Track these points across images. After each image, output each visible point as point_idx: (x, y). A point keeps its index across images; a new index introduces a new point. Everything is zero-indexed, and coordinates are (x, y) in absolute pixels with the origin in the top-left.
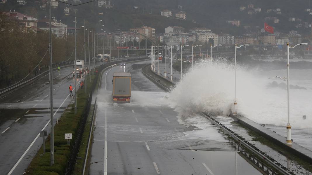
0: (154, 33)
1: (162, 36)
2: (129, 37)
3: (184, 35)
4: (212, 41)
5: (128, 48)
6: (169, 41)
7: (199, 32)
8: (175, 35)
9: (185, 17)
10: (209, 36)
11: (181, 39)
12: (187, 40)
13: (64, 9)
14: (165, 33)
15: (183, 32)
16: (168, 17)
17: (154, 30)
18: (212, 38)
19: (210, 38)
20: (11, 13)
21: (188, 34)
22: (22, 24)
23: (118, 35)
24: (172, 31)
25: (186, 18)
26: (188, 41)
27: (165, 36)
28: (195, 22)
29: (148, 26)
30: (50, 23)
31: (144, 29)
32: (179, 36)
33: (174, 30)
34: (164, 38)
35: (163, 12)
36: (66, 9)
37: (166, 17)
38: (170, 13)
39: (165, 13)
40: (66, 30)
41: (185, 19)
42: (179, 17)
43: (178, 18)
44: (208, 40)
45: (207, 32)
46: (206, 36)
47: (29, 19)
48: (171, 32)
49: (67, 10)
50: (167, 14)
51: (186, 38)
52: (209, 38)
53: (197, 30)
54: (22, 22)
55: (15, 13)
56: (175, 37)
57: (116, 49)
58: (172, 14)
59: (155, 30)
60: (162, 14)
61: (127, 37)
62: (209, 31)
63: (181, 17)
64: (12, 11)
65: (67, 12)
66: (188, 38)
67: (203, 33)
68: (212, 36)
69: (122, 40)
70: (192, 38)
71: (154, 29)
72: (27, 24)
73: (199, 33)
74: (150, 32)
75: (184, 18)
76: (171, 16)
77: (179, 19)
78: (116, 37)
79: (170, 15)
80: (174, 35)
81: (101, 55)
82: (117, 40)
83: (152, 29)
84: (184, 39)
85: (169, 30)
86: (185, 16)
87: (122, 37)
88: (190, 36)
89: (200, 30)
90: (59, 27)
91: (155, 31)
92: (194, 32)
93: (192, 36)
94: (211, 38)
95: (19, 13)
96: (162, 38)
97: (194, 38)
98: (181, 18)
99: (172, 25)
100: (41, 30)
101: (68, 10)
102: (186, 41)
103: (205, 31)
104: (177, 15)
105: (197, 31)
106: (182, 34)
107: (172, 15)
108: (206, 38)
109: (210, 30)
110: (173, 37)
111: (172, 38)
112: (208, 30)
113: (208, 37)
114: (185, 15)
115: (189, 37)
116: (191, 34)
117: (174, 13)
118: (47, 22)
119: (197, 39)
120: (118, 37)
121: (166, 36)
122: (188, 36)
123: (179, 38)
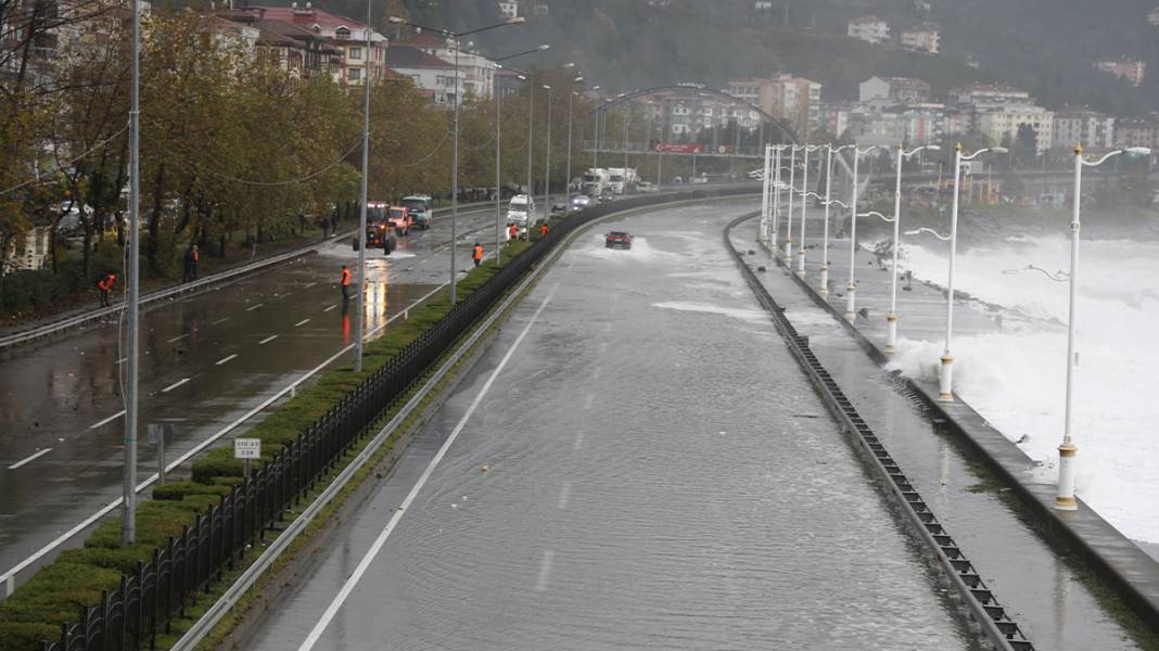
0: (817, 98)
1: (845, 113)
2: (724, 110)
3: (926, 109)
4: (1027, 133)
5: (696, 151)
6: (870, 130)
7: (983, 99)
8: (895, 108)
9: (935, 44)
10: (1019, 117)
11: (913, 125)
12: (938, 128)
13: (502, 5)
14: (857, 98)
15: (924, 99)
16: (875, 44)
17: (815, 90)
18: (1030, 125)
19: (1023, 124)
20: (298, 12)
21: (941, 106)
22: (327, 52)
23: (687, 104)
24: (885, 94)
25: (938, 49)
26: (939, 132)
27: (854, 111)
28: (975, 65)
29: (798, 72)
30: (434, 52)
31: (778, 85)
32: (906, 113)
33: (894, 91)
34: (854, 119)
35: (857, 24)
36: (508, 6)
37: (867, 42)
38: (883, 28)
39: (863, 27)
40: (489, 78)
41: (934, 50)
42: (912, 43)
43: (910, 47)
44: (1014, 131)
45: (1013, 100)
46: (1010, 116)
47: (358, 35)
48: (878, 97)
49: (512, 8)
50: (874, 31)
51: (934, 122)
52: (1020, 122)
53: (976, 93)
54: (332, 47)
55: (310, 12)
56: (894, 116)
57: (652, 153)
58: (887, 33)
59: (822, 89)
60: (851, 33)
61: (717, 111)
62: (1020, 99)
63: (919, 44)
64: (301, 6)
65: (511, 14)
66: (942, 119)
67: (999, 105)
68: (1029, 117)
69: (699, 121)
70: (958, 121)
71: (818, 86)
72: (348, 51)
73: (983, 102)
74: (804, 94)
75: (931, 46)
76: (884, 40)
77: (913, 50)
78: (677, 111)
79: (881, 35)
80: (890, 110)
81: (599, 172)
82: (680, 119)
83: (807, 85)
84: (926, 124)
85: (874, 89)
86: (938, 41)
87: (700, 112)
88: (948, 113)
89: (988, 94)
90: (467, 67)
91: (819, 93)
92: (964, 98)
93: (956, 113)
94: (1027, 122)
95: (324, 14)
96: (845, 119)
97: (965, 120)
98: (919, 49)
99: (885, 73)
100: (402, 76)
101: (515, 7)
102: (934, 130)
103: (1007, 98)
104: (906, 35)
105: (976, 97)
106: (918, 105)
107: (887, 36)
108: (1010, 125)
109: (1025, 95)
110: (885, 115)
111: (880, 119)
112: (1017, 95)
113: (1016, 121)
114: (935, 37)
115: (946, 119)
116: (954, 109)
117: (895, 30)
118: (423, 50)
119: (974, 125)
120: (685, 111)
121: (858, 110)
122: (940, 115)
123: (908, 119)
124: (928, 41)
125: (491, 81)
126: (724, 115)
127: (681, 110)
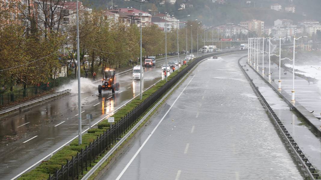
0: (263, 25)
1: (271, 29)
2: (239, 30)
3: (292, 27)
4: (319, 32)
5: (231, 40)
6: (277, 33)
7: (307, 24)
8: (284, 27)
9: (294, 10)
10: (317, 28)
11: (289, 31)
12: (295, 32)
13: (181, 5)
14: (274, 25)
15: (291, 25)
16: (278, 11)
17: (263, 23)
18: (320, 30)
19: (318, 30)
20: (129, 9)
21: (296, 26)
22: (136, 19)
23: (228, 28)
24: (281, 24)
25: (294, 11)
26: (296, 33)
27: (273, 28)
28: (305, 15)
29: (258, 19)
30: (163, 18)
31: (253, 22)
32: (287, 28)
33: (283, 23)
34: (273, 30)
35: (273, 6)
36: (183, 5)
37: (276, 10)
38: (280, 7)
39: (274, 7)
40: (178, 24)
41: (294, 12)
42: (288, 10)
43: (288, 11)
44: (315, 32)
45: (315, 24)
46: (314, 28)
47: (144, 14)
48: (279, 24)
49: (184, 6)
50: (278, 8)
51: (294, 30)
52: (317, 29)
53: (305, 22)
54: (137, 18)
55: (132, 9)
56: (284, 29)
57: (220, 41)
58: (281, 8)
59: (264, 23)
60: (272, 8)
61: (237, 30)
62: (317, 23)
63: (290, 10)
64: (130, 8)
65: (184, 7)
66: (296, 29)
67: (310, 25)
68: (319, 28)
69: (233, 33)
70: (301, 30)
71: (263, 22)
72: (142, 19)
73: (307, 25)
74: (260, 24)
75: (293, 11)
76: (280, 10)
77: (288, 12)
78: (227, 30)
79: (280, 9)
80: (282, 28)
81: (206, 47)
82: (228, 32)
83: (261, 22)
84: (292, 31)
85: (278, 22)
86: (295, 9)
87: (233, 30)
88: (298, 28)
89: (308, 22)
90: (172, 21)
91: (264, 24)
92: (302, 24)
93: (300, 28)
94: (319, 29)
95: (136, 10)
96: (271, 30)
97: (302, 29)
98: (290, 12)
99: (281, 18)
100: (155, 24)
101: (184, 5)
102: (294, 32)
103: (313, 23)
104: (286, 8)
105: (305, 23)
106: (290, 26)
107: (281, 9)
108: (314, 30)
109: (318, 22)
110: (281, 29)
111: (280, 30)
112: (316, 22)
113: (316, 29)
114: (294, 8)
115: (297, 29)
116: (299, 27)
117: (283, 7)
118: (161, 18)
119: (305, 31)
120: (229, 30)
121: (274, 28)
122: (296, 28)
123: (287, 30)
124: (292, 9)
125: (178, 25)
126: (239, 31)
127: (228, 30)
